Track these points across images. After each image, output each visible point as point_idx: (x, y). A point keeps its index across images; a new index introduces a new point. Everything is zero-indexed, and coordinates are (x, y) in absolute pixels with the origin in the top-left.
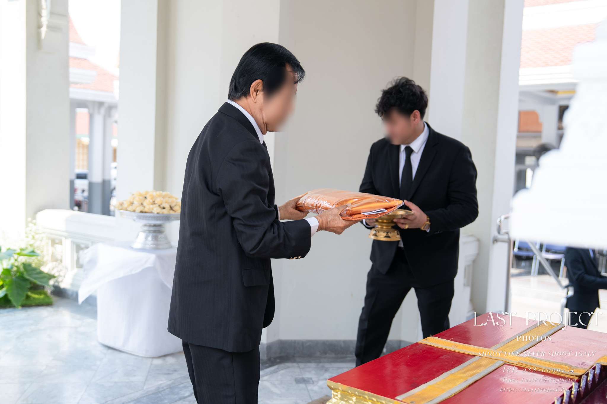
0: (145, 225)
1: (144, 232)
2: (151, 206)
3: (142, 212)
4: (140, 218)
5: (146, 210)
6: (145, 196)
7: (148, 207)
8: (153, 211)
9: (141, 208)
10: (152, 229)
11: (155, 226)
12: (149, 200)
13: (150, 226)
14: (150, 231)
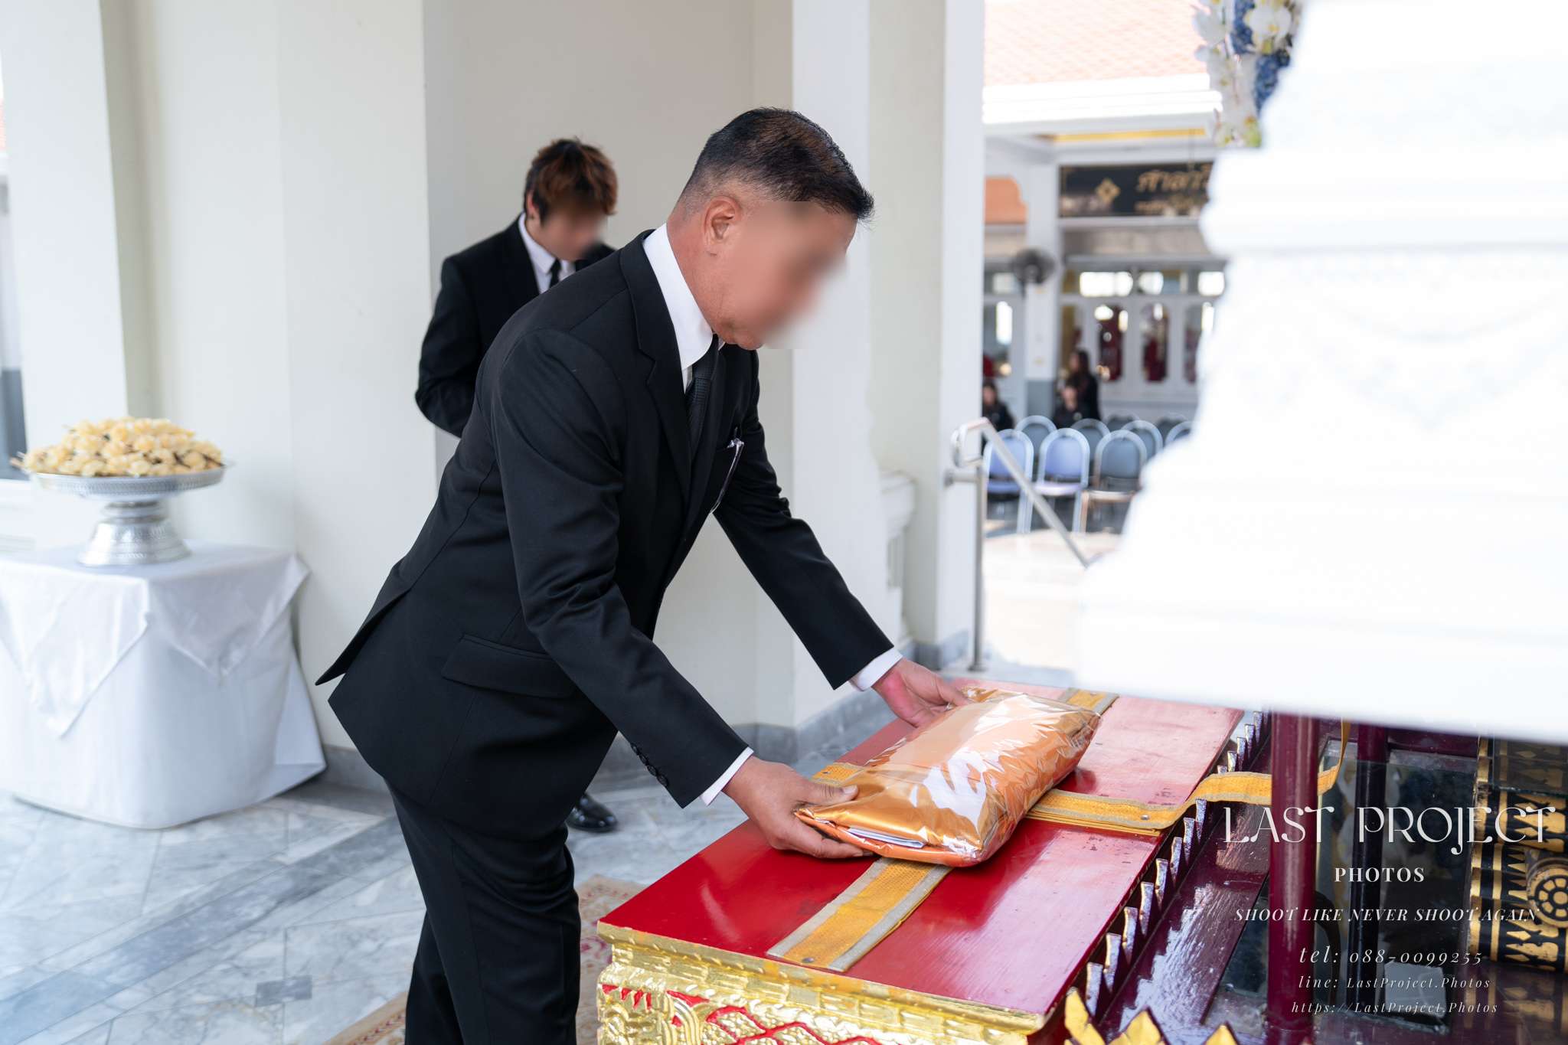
0: (112, 506)
1: (110, 521)
2: (124, 459)
3: (98, 475)
4: (95, 490)
5: (110, 468)
6: (105, 433)
7: (114, 461)
8: (131, 472)
9: (98, 466)
10: (132, 513)
11: (139, 505)
12: (116, 441)
13: (126, 506)
14: (126, 521)
